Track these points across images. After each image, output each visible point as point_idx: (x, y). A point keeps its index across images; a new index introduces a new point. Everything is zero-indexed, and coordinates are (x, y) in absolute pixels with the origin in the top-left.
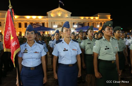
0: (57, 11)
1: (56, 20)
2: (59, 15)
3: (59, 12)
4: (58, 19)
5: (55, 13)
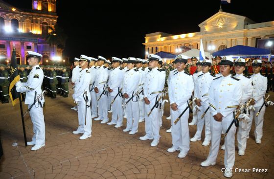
0: (216, 19)
1: (213, 37)
2: (220, 25)
3: (221, 20)
4: (216, 35)
5: (212, 23)
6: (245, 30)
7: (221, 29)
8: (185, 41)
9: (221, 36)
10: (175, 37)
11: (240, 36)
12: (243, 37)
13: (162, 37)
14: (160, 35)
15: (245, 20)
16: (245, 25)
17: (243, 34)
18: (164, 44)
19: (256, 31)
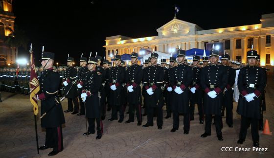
0: (172, 25)
1: (170, 41)
2: (175, 31)
3: (175, 26)
4: (172, 39)
5: (168, 29)
6: (195, 36)
7: (176, 34)
8: (144, 44)
9: (176, 40)
10: (135, 40)
11: (192, 40)
12: (195, 41)
13: (122, 40)
14: (120, 39)
15: (196, 27)
16: (195, 31)
17: (194, 39)
18: (124, 46)
19: (205, 36)
